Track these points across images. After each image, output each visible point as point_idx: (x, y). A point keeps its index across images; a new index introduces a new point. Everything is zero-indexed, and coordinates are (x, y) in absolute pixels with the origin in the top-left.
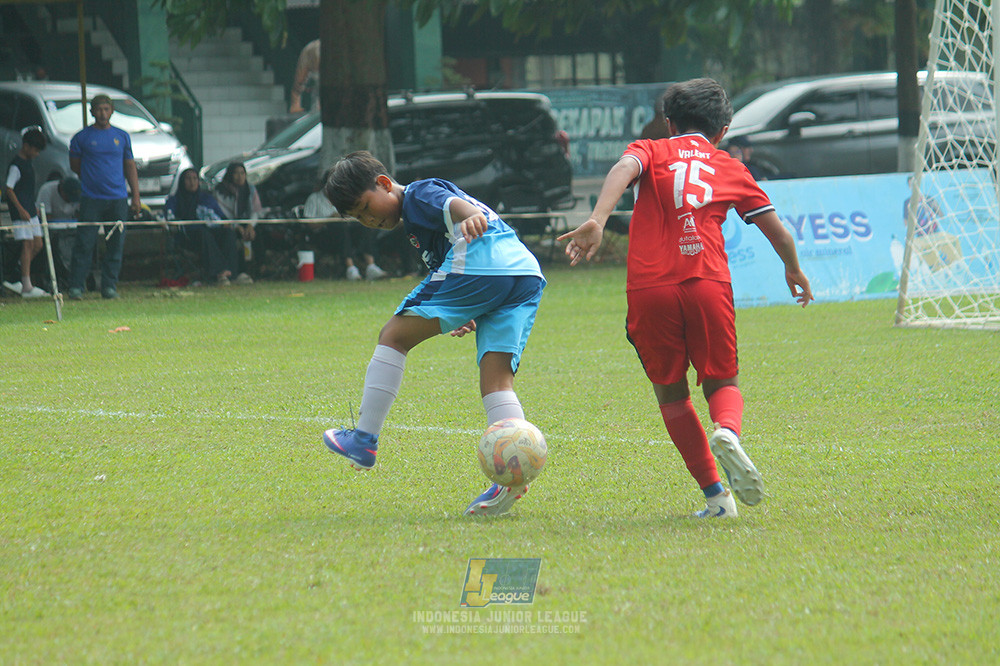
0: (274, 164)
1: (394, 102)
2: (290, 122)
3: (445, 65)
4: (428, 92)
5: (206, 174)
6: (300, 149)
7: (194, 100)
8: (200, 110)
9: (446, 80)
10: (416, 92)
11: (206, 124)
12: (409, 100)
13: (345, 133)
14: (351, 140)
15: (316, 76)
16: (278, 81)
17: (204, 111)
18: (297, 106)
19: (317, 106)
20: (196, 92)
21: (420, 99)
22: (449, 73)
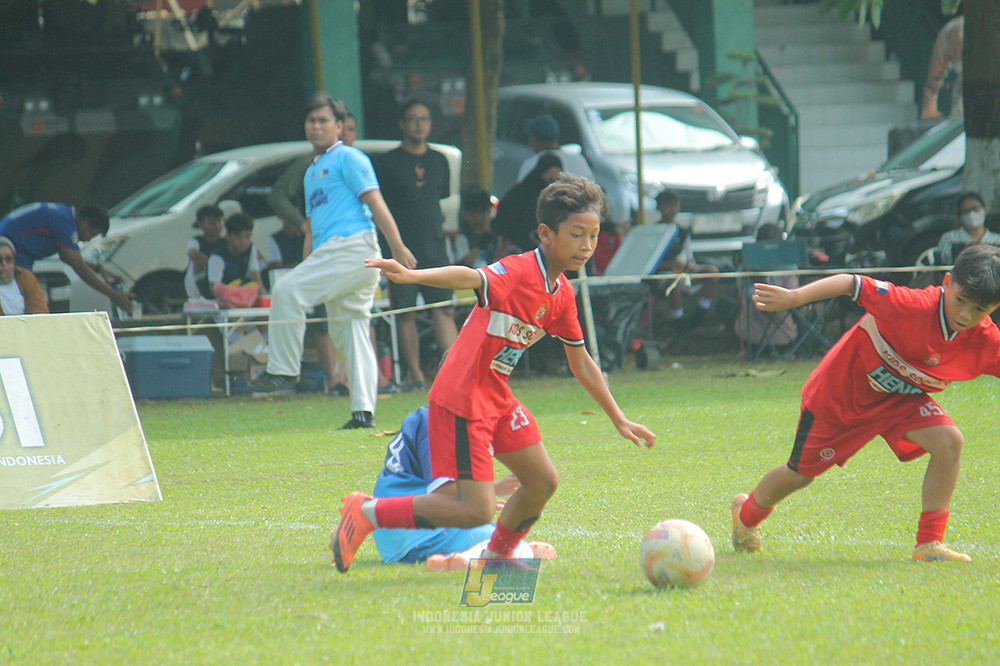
0: (899, 190)
2: (922, 132)
5: (803, 206)
6: (934, 170)
7: (789, 104)
8: (797, 118)
11: (805, 137)
16: (905, 76)
17: (803, 120)
18: (932, 108)
19: (959, 109)
20: (791, 93)
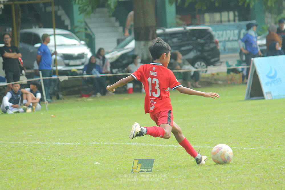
0: (119, 54)
1: (159, 31)
2: (125, 39)
3: (177, 18)
4: (171, 27)
6: (127, 49)
8: (94, 36)
9: (177, 23)
10: (167, 27)
11: (96, 41)
12: (164, 30)
13: (143, 43)
14: (145, 45)
15: (132, 23)
16: (120, 25)
17: (96, 36)
18: (127, 33)
19: (133, 33)
20: (93, 30)
21: (168, 30)
22: (178, 20)
